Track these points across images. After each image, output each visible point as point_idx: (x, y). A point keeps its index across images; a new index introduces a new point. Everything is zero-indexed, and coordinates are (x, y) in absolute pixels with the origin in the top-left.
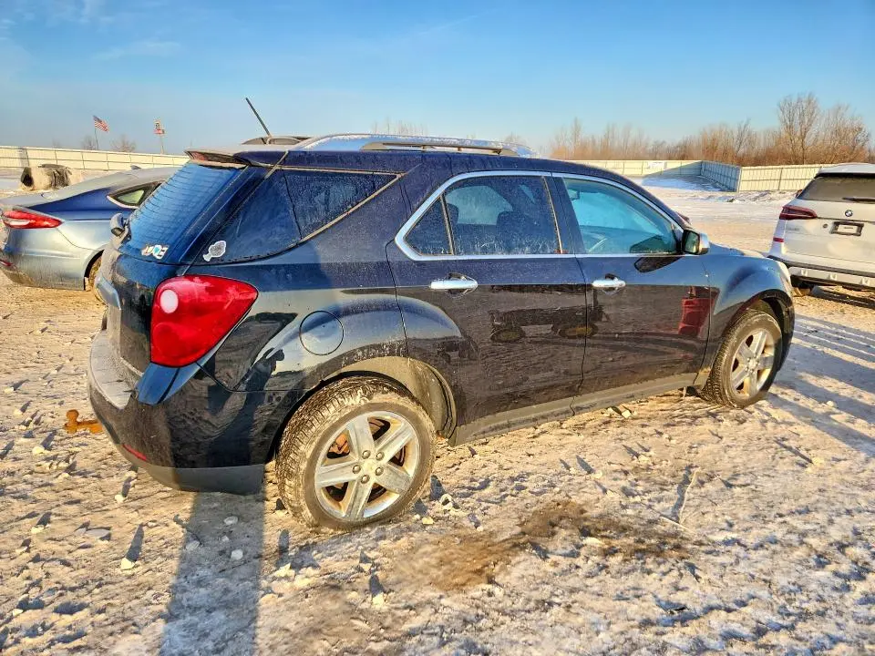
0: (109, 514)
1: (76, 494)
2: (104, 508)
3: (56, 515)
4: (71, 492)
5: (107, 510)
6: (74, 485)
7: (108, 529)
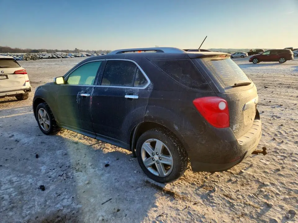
0: (257, 164)
1: (264, 175)
2: (258, 166)
3: (272, 171)
4: (265, 176)
5: (257, 165)
6: (263, 178)
7: (260, 161)
